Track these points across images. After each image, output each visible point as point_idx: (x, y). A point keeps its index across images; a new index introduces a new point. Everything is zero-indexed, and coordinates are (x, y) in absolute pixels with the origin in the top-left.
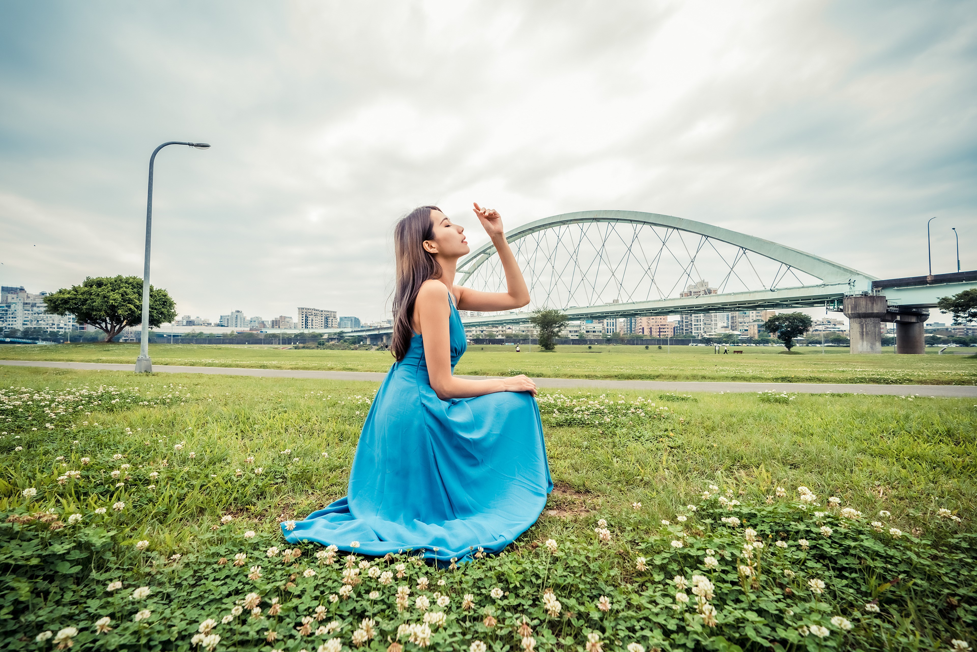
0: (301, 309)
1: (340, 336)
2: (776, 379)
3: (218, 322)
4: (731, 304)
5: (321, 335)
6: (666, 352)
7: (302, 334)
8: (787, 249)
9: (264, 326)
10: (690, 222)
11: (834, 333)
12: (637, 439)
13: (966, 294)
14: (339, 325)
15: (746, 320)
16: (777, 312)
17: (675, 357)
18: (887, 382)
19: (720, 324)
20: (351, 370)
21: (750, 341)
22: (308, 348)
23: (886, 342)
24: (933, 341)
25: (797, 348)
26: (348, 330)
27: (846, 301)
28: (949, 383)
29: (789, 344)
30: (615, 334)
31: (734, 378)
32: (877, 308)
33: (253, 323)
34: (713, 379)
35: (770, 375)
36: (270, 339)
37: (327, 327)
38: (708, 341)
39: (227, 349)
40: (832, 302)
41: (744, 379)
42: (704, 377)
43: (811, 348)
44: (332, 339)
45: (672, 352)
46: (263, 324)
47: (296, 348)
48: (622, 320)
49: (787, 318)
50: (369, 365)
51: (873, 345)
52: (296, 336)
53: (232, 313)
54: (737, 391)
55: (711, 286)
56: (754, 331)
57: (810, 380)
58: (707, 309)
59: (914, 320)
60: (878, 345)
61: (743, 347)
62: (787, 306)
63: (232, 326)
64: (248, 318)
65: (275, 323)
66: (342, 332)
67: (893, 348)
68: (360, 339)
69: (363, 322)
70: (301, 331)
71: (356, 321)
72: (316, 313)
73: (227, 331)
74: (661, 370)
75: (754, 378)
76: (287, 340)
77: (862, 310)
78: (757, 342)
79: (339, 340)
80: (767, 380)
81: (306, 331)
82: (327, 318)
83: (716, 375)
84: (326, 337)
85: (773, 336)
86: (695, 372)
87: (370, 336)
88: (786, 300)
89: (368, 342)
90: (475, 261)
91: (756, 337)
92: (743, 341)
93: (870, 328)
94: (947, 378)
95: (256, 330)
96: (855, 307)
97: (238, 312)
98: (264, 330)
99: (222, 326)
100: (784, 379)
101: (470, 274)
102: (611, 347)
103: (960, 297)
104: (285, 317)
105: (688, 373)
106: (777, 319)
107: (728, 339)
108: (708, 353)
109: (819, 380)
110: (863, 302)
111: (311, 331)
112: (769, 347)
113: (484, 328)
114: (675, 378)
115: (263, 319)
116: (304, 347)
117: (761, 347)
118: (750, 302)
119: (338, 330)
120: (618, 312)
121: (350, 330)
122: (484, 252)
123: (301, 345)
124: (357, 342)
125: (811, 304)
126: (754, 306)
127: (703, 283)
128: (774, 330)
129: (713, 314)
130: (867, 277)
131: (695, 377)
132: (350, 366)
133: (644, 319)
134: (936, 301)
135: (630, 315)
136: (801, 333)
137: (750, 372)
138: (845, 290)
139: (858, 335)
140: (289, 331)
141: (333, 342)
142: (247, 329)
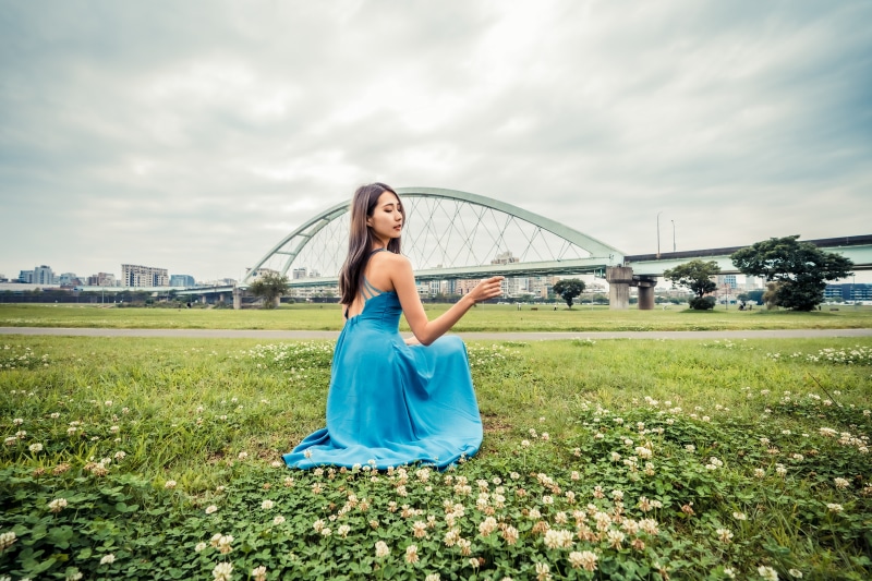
0: (126, 267)
1: (172, 294)
2: (569, 330)
3: (17, 278)
4: (530, 270)
5: (150, 293)
6: (481, 309)
7: (126, 293)
8: (569, 229)
9: (80, 283)
10: (501, 203)
11: (599, 294)
12: (507, 376)
13: (679, 268)
14: (171, 284)
15: (540, 283)
16: (562, 278)
17: (489, 313)
18: (639, 330)
19: (521, 287)
20: (199, 327)
21: (542, 300)
22: (134, 306)
23: (632, 301)
24: (659, 301)
25: (575, 306)
26: (181, 288)
27: (608, 271)
28: (674, 330)
29: (570, 304)
30: (439, 294)
31: (540, 330)
32: (627, 277)
33: (64, 280)
34: (524, 330)
35: (565, 327)
36: (86, 297)
37: (156, 284)
38: (511, 300)
39: (35, 308)
40: (599, 271)
41: (547, 330)
42: (518, 329)
43: (584, 305)
44: (163, 298)
45: (486, 309)
46: (78, 281)
47: (120, 306)
48: (445, 282)
49: (570, 283)
50: (215, 323)
51: (624, 303)
52: (120, 293)
53: (37, 268)
54: (552, 339)
55: (514, 256)
56: (545, 293)
57: (591, 329)
58: (511, 275)
59: (648, 285)
60: (627, 303)
61: (537, 305)
62: (569, 273)
63: (36, 282)
64: (58, 274)
65: (93, 281)
66: (175, 291)
67: (636, 305)
68: (195, 297)
69: (197, 281)
70: (126, 289)
71: (190, 280)
72: (144, 270)
73: (31, 287)
74: (483, 324)
75: (554, 329)
76: (109, 298)
77: (617, 278)
78: (547, 301)
79: (170, 298)
80: (563, 330)
81: (132, 289)
82: (156, 276)
83: (526, 326)
84: (155, 295)
85: (558, 297)
86: (512, 326)
87: (205, 294)
88: (568, 268)
89: (204, 300)
90: (315, 225)
91: (547, 298)
92: (537, 301)
93: (622, 290)
94: (673, 327)
95: (68, 287)
96: (613, 275)
97: (45, 267)
98: (79, 288)
99: (23, 282)
100: (574, 329)
101: (309, 237)
102: (436, 305)
103: (676, 269)
104: (105, 275)
105: (507, 326)
106: (562, 283)
107: (526, 299)
108: (512, 310)
109: (597, 329)
110: (618, 272)
111: (138, 289)
112: (555, 305)
113: (323, 288)
114: (497, 330)
115: (78, 276)
116: (129, 306)
117: (550, 305)
118: (543, 270)
119: (170, 289)
120: (442, 276)
121: (183, 288)
122: (324, 217)
123: (126, 304)
124: (190, 301)
125: (585, 272)
126: (546, 273)
127: (508, 254)
128: (560, 292)
129: (516, 278)
130: (621, 254)
131: (511, 329)
132: (194, 324)
133: (463, 281)
134: (663, 272)
135: (452, 278)
136: (578, 294)
137: (550, 324)
138: (607, 262)
139: (615, 296)
140: (110, 289)
141: (164, 301)
142: (57, 286)
